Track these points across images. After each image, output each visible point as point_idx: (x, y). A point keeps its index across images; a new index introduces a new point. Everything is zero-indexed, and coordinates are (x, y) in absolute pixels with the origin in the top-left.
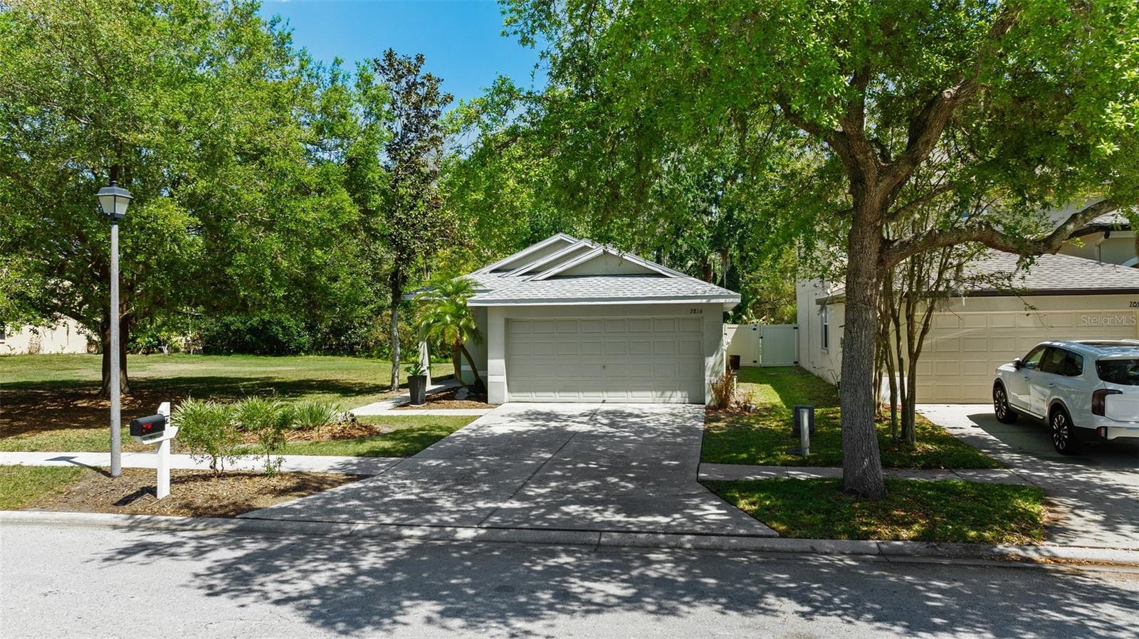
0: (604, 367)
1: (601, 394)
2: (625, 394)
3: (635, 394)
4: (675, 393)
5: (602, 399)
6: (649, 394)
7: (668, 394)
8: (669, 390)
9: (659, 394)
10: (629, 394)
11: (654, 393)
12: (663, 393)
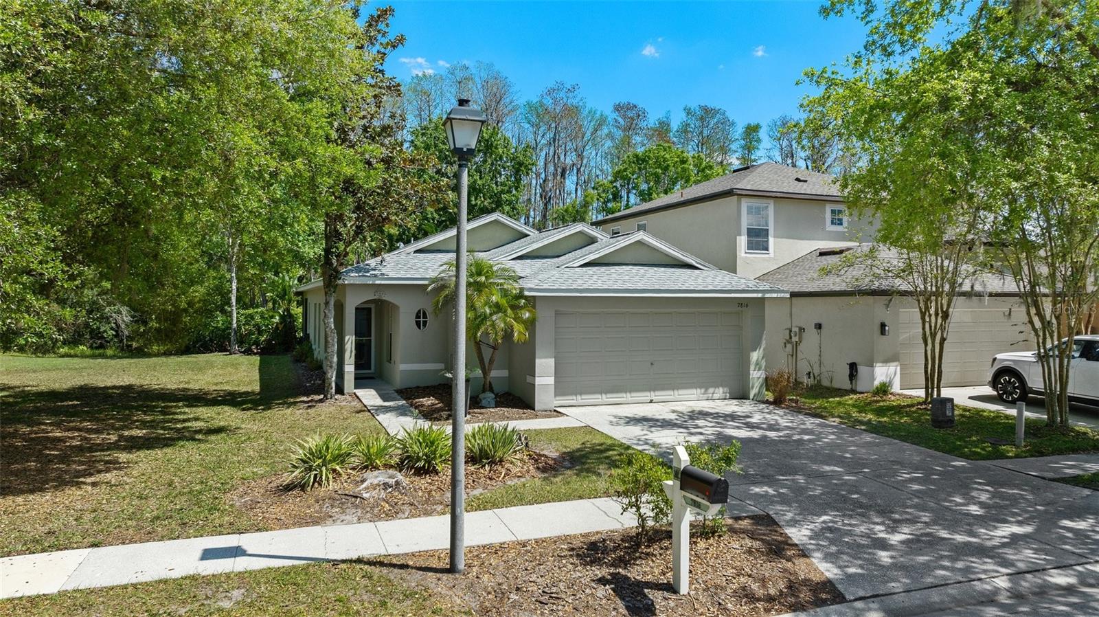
0: (652, 364)
1: (648, 394)
2: (671, 393)
3: (681, 392)
4: (717, 390)
5: (648, 399)
6: (694, 391)
7: (711, 390)
8: (712, 387)
9: (703, 390)
10: (676, 392)
11: (699, 390)
12: (706, 390)
